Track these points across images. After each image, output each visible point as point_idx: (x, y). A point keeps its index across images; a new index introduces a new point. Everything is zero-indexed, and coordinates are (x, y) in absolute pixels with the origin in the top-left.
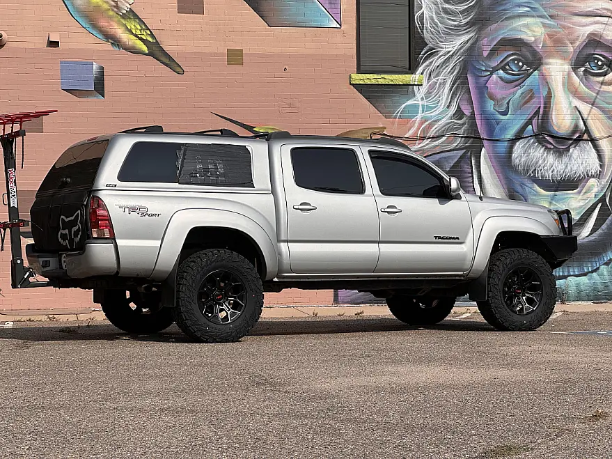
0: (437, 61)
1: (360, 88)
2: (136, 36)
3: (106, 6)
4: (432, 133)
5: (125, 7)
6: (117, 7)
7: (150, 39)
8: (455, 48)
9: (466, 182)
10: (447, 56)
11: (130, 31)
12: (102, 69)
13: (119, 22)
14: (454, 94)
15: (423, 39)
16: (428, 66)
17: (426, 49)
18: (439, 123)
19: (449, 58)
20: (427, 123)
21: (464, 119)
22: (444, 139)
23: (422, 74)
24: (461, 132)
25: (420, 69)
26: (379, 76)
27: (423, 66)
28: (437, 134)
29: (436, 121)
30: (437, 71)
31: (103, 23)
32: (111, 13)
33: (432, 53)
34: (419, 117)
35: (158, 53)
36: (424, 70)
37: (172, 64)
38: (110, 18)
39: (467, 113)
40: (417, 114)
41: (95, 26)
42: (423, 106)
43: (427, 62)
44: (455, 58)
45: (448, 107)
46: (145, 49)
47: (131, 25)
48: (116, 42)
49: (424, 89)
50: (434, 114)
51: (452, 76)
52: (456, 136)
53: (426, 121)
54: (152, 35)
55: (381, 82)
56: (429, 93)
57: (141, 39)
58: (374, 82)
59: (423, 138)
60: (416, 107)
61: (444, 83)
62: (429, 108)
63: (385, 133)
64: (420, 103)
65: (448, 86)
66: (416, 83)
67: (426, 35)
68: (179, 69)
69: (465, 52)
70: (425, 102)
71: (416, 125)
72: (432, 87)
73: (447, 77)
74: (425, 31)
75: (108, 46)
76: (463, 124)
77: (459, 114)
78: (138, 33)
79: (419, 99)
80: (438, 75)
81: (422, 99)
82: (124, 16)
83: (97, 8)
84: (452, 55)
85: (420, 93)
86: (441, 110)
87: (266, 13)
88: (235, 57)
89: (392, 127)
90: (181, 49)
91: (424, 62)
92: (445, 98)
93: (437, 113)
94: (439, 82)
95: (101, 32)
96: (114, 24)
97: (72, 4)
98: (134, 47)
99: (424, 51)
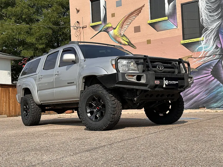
0: (208, 32)
1: (184, 45)
2: (125, 41)
3: (118, 35)
4: (208, 55)
5: (122, 34)
6: (120, 34)
7: (128, 41)
8: (214, 27)
9: (220, 69)
10: (211, 30)
14: (215, 41)
15: (203, 26)
16: (205, 34)
17: (204, 29)
18: (210, 51)
19: (212, 30)
20: (206, 52)
21: (219, 49)
22: (212, 56)
23: (203, 37)
24: (218, 53)
25: (203, 36)
26: (189, 40)
27: (204, 34)
28: (209, 55)
29: (209, 51)
30: (208, 35)
31: (118, 39)
32: (119, 36)
33: (207, 30)
34: (203, 51)
35: (130, 44)
36: (204, 36)
37: (134, 46)
38: (119, 37)
39: (220, 47)
40: (202, 50)
41: (116, 40)
42: (204, 47)
43: (205, 33)
44: (215, 30)
45: (213, 46)
46: (127, 44)
47: (124, 38)
48: (120, 43)
49: (204, 41)
50: (208, 49)
51: (214, 36)
52: (216, 55)
53: (205, 51)
54: (129, 40)
55: (190, 42)
56: (206, 42)
57: (126, 41)
58: (188, 42)
59: (205, 57)
60: (202, 48)
61: (211, 39)
62: (206, 47)
63: (192, 57)
65: (212, 39)
66: (201, 40)
67: (204, 25)
68: (135, 48)
69: (218, 27)
70: (205, 46)
71: (202, 53)
72: (207, 40)
73: (212, 36)
74: (204, 23)
75: (119, 45)
76: (218, 51)
77: (217, 47)
78: (125, 40)
79: (203, 45)
80: (209, 37)
81: (204, 45)
82: (122, 36)
83: (116, 35)
84: (213, 29)
85: (203, 43)
86: (210, 47)
87: (156, 28)
88: (149, 42)
89: (194, 55)
90: (135, 42)
91: (204, 33)
92: (211, 44)
93: (209, 48)
94: (209, 38)
95: (117, 41)
96: (120, 39)
97: (111, 36)
98: (125, 44)
99: (204, 30)
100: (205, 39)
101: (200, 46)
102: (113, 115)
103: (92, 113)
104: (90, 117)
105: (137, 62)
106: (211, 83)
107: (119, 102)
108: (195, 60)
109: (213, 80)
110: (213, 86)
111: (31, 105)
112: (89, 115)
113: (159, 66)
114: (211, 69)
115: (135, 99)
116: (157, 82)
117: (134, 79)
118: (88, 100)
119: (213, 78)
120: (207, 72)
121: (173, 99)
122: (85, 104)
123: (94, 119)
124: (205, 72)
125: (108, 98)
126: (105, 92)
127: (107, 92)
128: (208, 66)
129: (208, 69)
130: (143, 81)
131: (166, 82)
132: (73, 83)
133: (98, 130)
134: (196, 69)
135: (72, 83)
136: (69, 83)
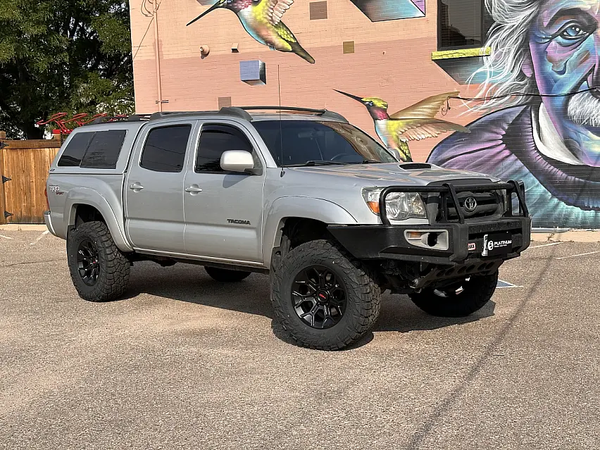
0: (503, 34)
1: (440, 62)
2: (284, 39)
3: (265, 21)
4: (497, 94)
5: (277, 20)
6: (272, 20)
7: (293, 41)
8: (519, 22)
9: (526, 132)
10: (511, 30)
11: (281, 36)
12: (264, 64)
13: (273, 31)
14: (517, 60)
15: (491, 17)
16: (495, 39)
17: (493, 26)
18: (504, 85)
19: (513, 31)
20: (494, 85)
21: (526, 80)
22: (508, 98)
23: (490, 46)
24: (522, 91)
25: (489, 43)
26: (455, 51)
27: (491, 40)
28: (501, 95)
29: (501, 84)
30: (503, 43)
31: (264, 33)
32: (269, 25)
33: (499, 28)
34: (487, 81)
35: (298, 50)
36: (492, 43)
37: (308, 57)
38: (268, 28)
39: (529, 75)
40: (485, 79)
41: (259, 35)
42: (491, 72)
43: (496, 35)
44: (519, 30)
45: (512, 72)
46: (290, 48)
47: (282, 32)
48: (271, 44)
50: (499, 78)
51: (516, 46)
52: (518, 95)
53: (492, 84)
54: (294, 38)
55: (456, 56)
56: (495, 61)
57: (287, 41)
58: (450, 56)
59: (489, 98)
60: (484, 73)
61: (509, 52)
62: (496, 74)
63: (459, 96)
64: (488, 70)
65: (512, 55)
66: (484, 55)
67: (494, 14)
68: (312, 60)
69: (527, 24)
70: (492, 70)
71: (485, 88)
72: (498, 56)
73: (512, 47)
74: (493, 10)
75: (268, 48)
76: (526, 84)
77: (521, 76)
78: (285, 37)
79: (488, 67)
80: (503, 46)
81: (490, 66)
82: (277, 26)
83: (261, 22)
84: (516, 28)
85: (488, 62)
86: (505, 74)
87: (370, 12)
88: (349, 47)
89: (465, 91)
90: (312, 46)
91: (491, 36)
92: (509, 64)
93: (502, 77)
94: (504, 51)
95: (263, 38)
96: (271, 33)
97: (246, 22)
98: (283, 48)
99: (492, 28)
100: (493, 52)
101: (479, 71)
102: (367, 317)
103: (306, 307)
104: (303, 316)
105: (424, 196)
106: (501, 166)
107: (376, 286)
108: (465, 104)
109: (507, 157)
111: (105, 252)
112: (300, 312)
113: (468, 200)
114: (503, 129)
115: (416, 281)
118: (298, 278)
119: (507, 152)
120: (493, 136)
122: (290, 287)
123: (313, 322)
124: (487, 135)
125: (355, 279)
126: (346, 264)
127: (350, 264)
128: (496, 122)
129: (495, 130)
130: (441, 246)
131: (489, 246)
132: (248, 223)
133: (325, 348)
134: (466, 126)
135: (244, 222)
136: (232, 221)
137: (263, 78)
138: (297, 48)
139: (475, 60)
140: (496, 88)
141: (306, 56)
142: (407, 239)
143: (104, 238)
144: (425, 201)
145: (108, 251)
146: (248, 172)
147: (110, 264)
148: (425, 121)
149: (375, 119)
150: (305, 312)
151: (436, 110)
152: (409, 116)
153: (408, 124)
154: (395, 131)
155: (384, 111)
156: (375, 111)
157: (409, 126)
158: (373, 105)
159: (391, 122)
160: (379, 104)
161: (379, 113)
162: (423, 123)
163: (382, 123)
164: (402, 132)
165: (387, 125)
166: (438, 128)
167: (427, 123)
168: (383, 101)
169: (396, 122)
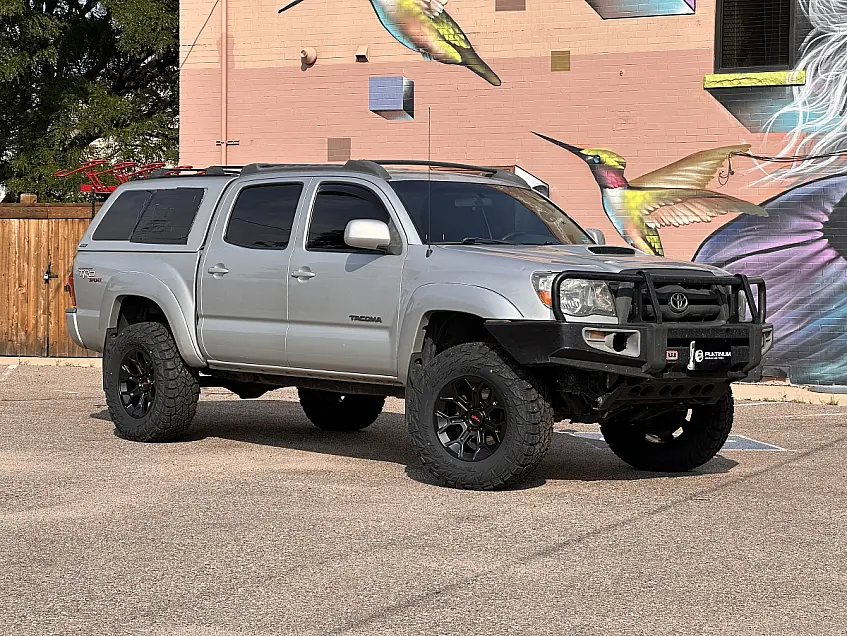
0: (825, 50)
1: (718, 93)
3: (418, 9)
4: (816, 150)
5: (438, 9)
6: (429, 9)
7: (464, 45)
10: (842, 43)
11: (443, 37)
12: (412, 85)
13: (430, 27)
15: (806, 20)
16: (814, 57)
17: (811, 34)
18: (827, 136)
19: (844, 45)
20: (809, 137)
22: (833, 159)
23: (805, 69)
25: (803, 63)
26: (743, 75)
28: (823, 153)
29: (823, 134)
30: (827, 65)
31: (413, 30)
32: (423, 17)
33: (821, 39)
34: (798, 129)
35: (472, 62)
36: (808, 64)
37: (489, 75)
38: (422, 23)
40: (795, 125)
41: (406, 34)
42: (805, 114)
43: (813, 52)
45: (841, 114)
46: (458, 58)
47: (446, 30)
48: (427, 51)
49: (807, 90)
50: (818, 125)
53: (807, 134)
54: (466, 40)
55: (746, 83)
56: (814, 95)
57: (454, 46)
58: (735, 84)
59: (802, 159)
60: (794, 115)
61: (837, 79)
62: (815, 116)
63: (748, 153)
64: (801, 109)
65: (841, 85)
66: (794, 83)
67: (813, 15)
68: (495, 80)
70: (808, 109)
71: (794, 141)
72: (819, 86)
73: (841, 72)
74: (810, 9)
75: (419, 57)
78: (451, 38)
79: (800, 103)
80: (827, 70)
81: (804, 104)
82: (436, 20)
85: (801, 96)
86: (830, 118)
87: (599, 2)
88: (561, 61)
89: (760, 144)
90: (496, 55)
92: (837, 101)
93: (825, 122)
94: (829, 79)
95: (412, 40)
96: (426, 31)
97: (383, 11)
98: (445, 56)
99: (808, 38)
100: (809, 80)
101: (786, 109)
102: (531, 444)
103: (453, 432)
104: (448, 444)
105: (613, 287)
106: (820, 277)
107: (547, 405)
108: (759, 167)
109: (831, 261)
110: (829, 290)
111: (165, 365)
112: (444, 438)
113: (676, 297)
114: (825, 212)
115: (600, 400)
116: (673, 355)
117: (605, 345)
118: (445, 392)
119: (831, 254)
120: (808, 224)
121: (707, 399)
122: (432, 406)
123: (461, 454)
124: (797, 222)
125: (518, 394)
126: (508, 374)
127: (513, 373)
128: (813, 200)
129: (811, 214)
130: (631, 351)
131: (697, 356)
132: (379, 320)
133: (475, 486)
134: (761, 205)
135: (371, 319)
136: (357, 318)
137: (409, 108)
138: (471, 59)
139: (778, 91)
140: (815, 140)
141: (486, 72)
142: (586, 339)
143: (164, 346)
144: (615, 293)
145: (169, 365)
146: (382, 250)
147: (171, 384)
148: (691, 193)
149: (603, 187)
150: (452, 440)
151: (709, 175)
152: (665, 183)
153: (659, 198)
154: (637, 208)
155: (620, 172)
156: (604, 173)
157: (663, 200)
158: (601, 162)
159: (630, 193)
160: (611, 161)
161: (610, 178)
162: (686, 197)
163: (615, 194)
164: (650, 212)
165: (624, 197)
166: (711, 207)
167: (694, 197)
168: (618, 156)
169: (639, 192)
